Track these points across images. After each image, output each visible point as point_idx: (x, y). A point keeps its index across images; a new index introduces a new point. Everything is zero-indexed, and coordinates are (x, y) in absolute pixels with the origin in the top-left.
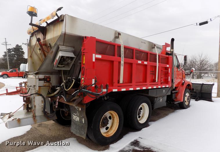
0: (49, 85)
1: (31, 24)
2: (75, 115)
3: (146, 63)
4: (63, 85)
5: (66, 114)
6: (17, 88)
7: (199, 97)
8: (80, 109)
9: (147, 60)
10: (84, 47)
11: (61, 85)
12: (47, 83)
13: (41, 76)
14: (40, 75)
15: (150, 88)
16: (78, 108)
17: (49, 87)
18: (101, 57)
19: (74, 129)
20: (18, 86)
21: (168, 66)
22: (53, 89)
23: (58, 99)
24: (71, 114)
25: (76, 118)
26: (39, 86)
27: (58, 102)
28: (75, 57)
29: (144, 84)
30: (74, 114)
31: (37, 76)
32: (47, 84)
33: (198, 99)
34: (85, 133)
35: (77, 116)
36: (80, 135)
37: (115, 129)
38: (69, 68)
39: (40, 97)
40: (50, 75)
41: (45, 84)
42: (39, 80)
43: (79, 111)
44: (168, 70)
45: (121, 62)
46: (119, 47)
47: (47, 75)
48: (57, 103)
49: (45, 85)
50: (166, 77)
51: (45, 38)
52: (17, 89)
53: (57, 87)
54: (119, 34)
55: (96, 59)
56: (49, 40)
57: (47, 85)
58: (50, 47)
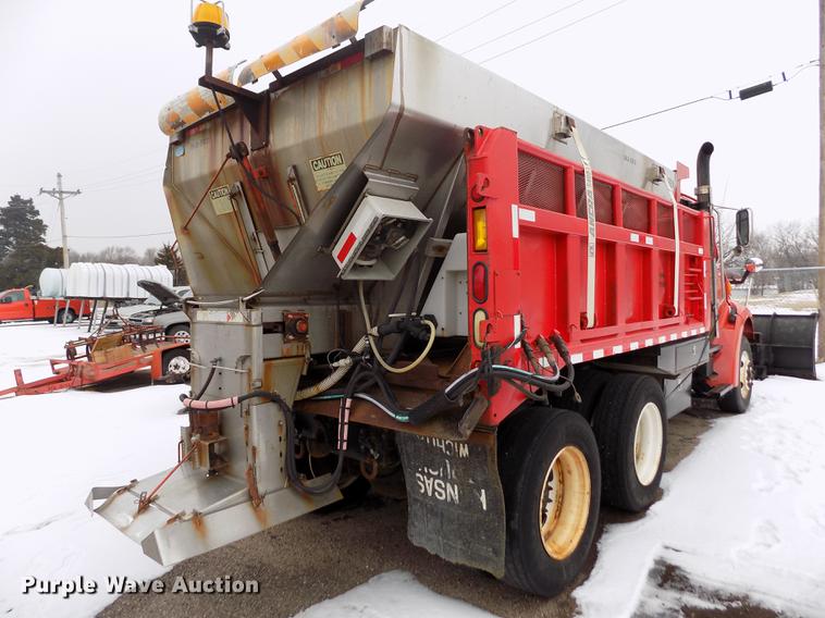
0: (300, 354)
1: (207, 81)
2: (429, 476)
3: (649, 241)
4: (368, 350)
5: (370, 473)
6: (53, 363)
7: (766, 364)
8: (464, 451)
9: (649, 230)
10: (485, 176)
11: (358, 348)
12: (295, 344)
13: (272, 314)
14: (265, 308)
15: (662, 340)
16: (448, 447)
17: (301, 359)
18: (533, 220)
19: (433, 536)
20: (62, 354)
21: (701, 251)
22: (317, 369)
23: (347, 412)
24: (407, 472)
25: (436, 486)
26: (265, 360)
27: (350, 423)
28: (426, 223)
29: (647, 324)
30: (423, 473)
31: (256, 315)
32: (295, 347)
33: (764, 374)
34: (496, 552)
35: (445, 479)
36: (472, 558)
37: (579, 521)
38: (392, 270)
39: (272, 408)
40: (304, 307)
41: (289, 345)
42: (266, 331)
43: (455, 458)
44: (701, 267)
45: (587, 237)
46: (580, 174)
47: (294, 309)
48: (346, 427)
49: (285, 354)
50: (693, 295)
51: (267, 145)
52: (57, 367)
53: (336, 357)
54: (569, 122)
55: (524, 228)
56: (286, 150)
57: (294, 354)
58: (296, 183)
